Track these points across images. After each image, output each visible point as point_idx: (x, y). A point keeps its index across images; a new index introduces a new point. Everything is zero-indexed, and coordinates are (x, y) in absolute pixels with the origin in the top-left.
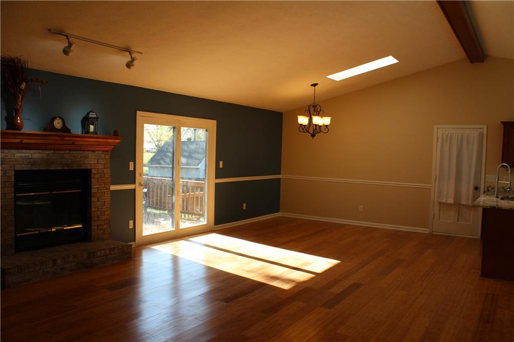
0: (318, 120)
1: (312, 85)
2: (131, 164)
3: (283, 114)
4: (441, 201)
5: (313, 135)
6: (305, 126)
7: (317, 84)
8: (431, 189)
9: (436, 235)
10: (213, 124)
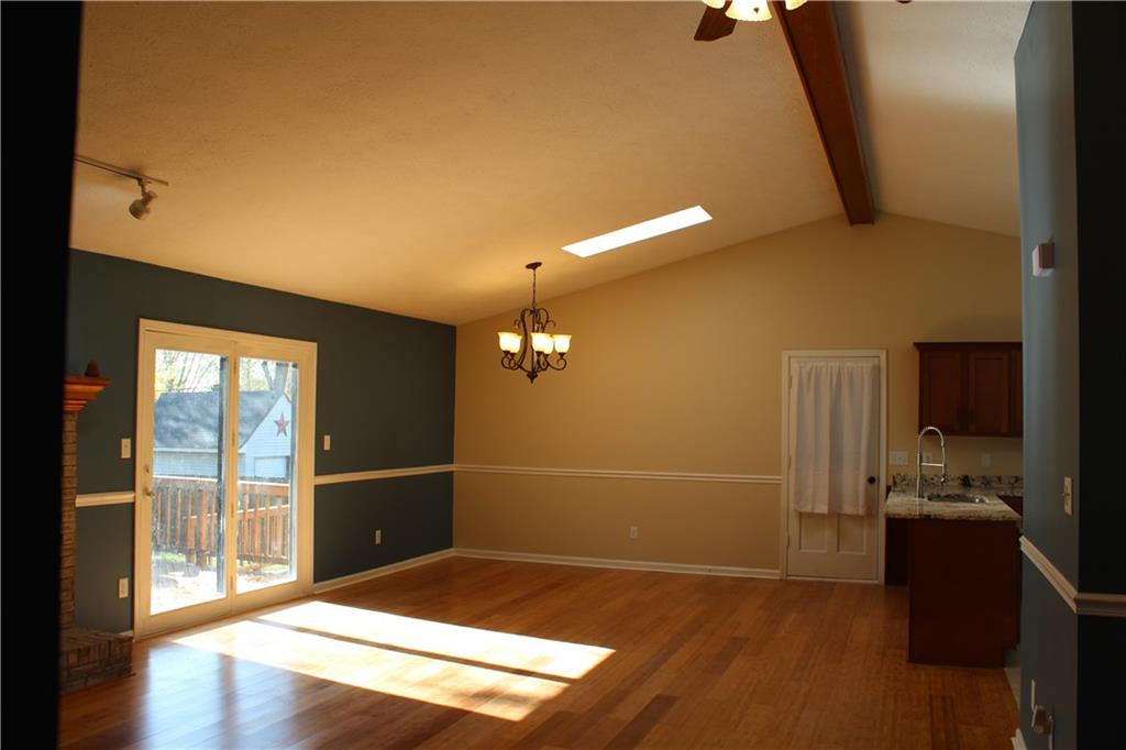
0: (542, 342)
1: (528, 267)
2: (126, 443)
3: (457, 330)
4: (803, 510)
5: (532, 376)
6: (513, 355)
7: (540, 264)
8: (779, 484)
9: (794, 582)
10: (308, 351)
